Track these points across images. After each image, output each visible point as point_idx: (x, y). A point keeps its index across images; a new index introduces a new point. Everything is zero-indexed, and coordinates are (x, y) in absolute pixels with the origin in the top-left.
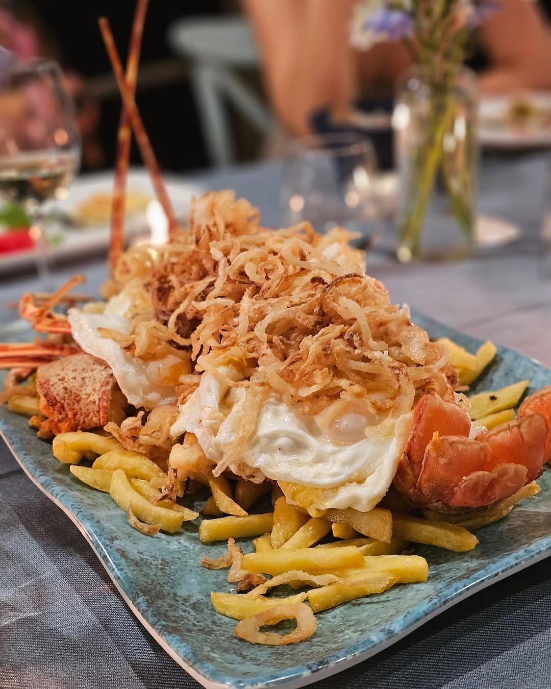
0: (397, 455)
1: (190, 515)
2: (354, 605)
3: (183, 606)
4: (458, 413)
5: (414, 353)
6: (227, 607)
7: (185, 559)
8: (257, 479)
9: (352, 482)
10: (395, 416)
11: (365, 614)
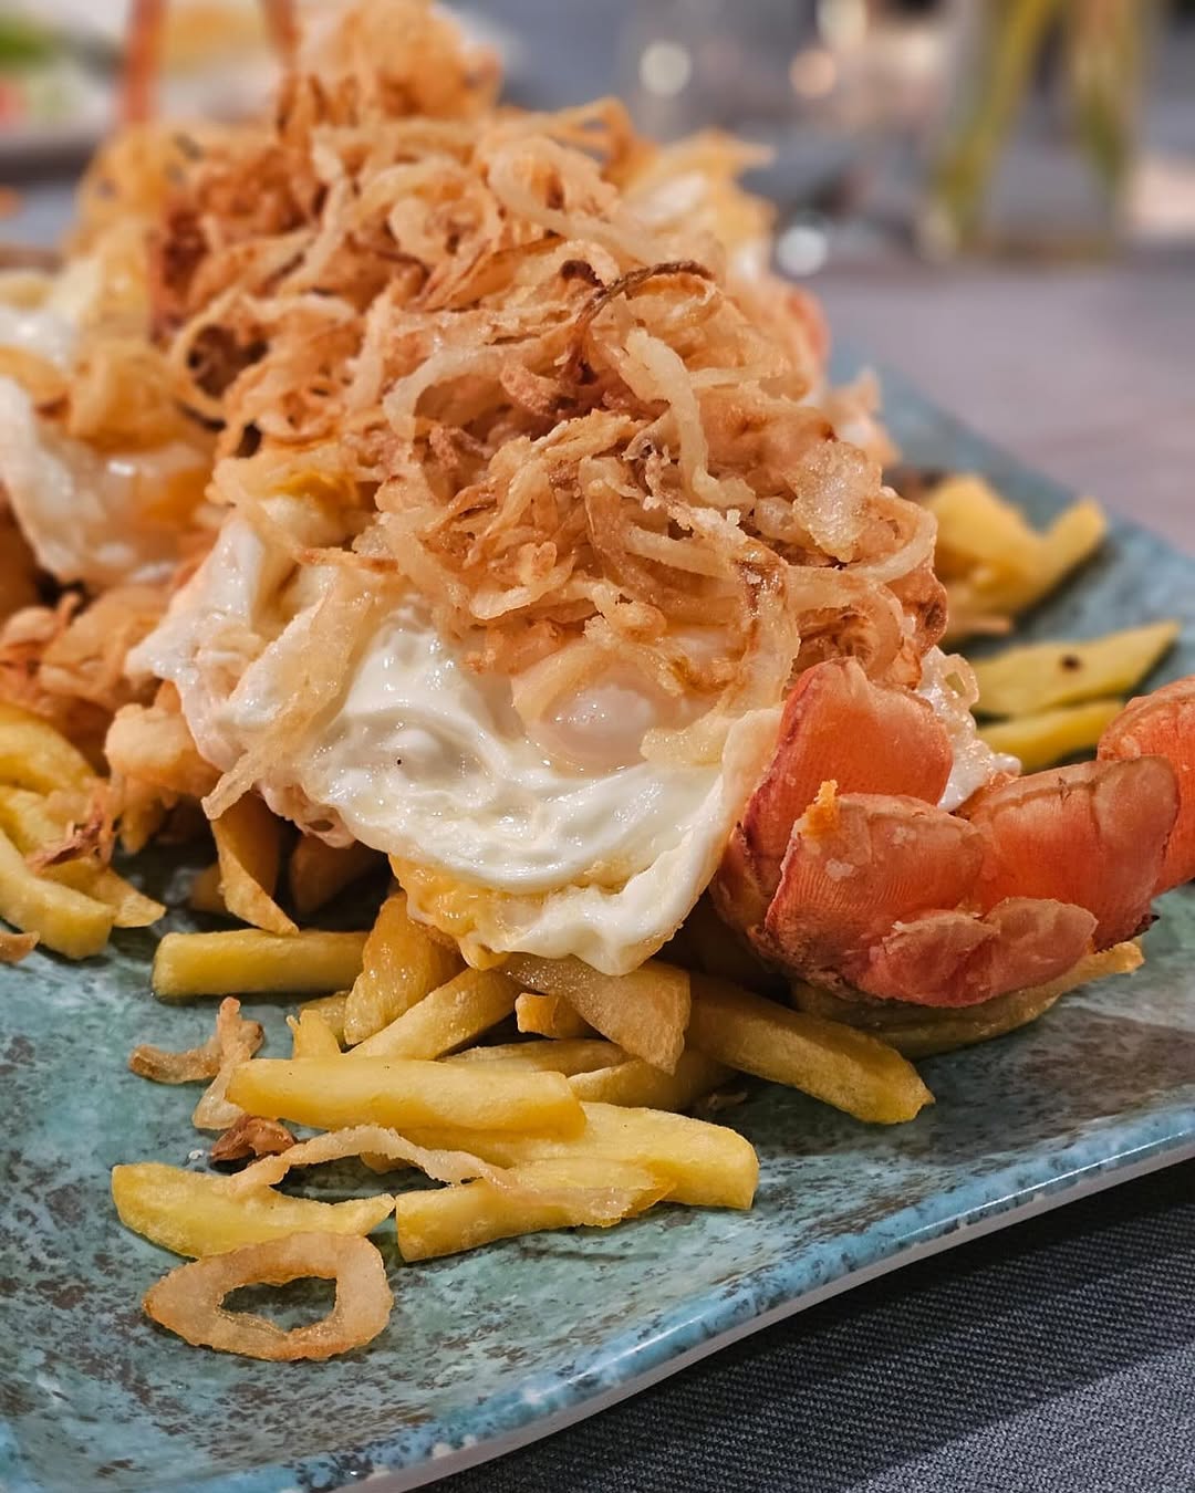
0: (721, 826)
1: (138, 910)
2: (525, 1252)
3: (27, 1196)
4: (914, 726)
5: (827, 525)
6: (155, 1216)
7: (86, 1043)
8: (336, 836)
9: (587, 886)
10: (736, 709)
11: (543, 1294)
